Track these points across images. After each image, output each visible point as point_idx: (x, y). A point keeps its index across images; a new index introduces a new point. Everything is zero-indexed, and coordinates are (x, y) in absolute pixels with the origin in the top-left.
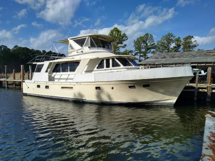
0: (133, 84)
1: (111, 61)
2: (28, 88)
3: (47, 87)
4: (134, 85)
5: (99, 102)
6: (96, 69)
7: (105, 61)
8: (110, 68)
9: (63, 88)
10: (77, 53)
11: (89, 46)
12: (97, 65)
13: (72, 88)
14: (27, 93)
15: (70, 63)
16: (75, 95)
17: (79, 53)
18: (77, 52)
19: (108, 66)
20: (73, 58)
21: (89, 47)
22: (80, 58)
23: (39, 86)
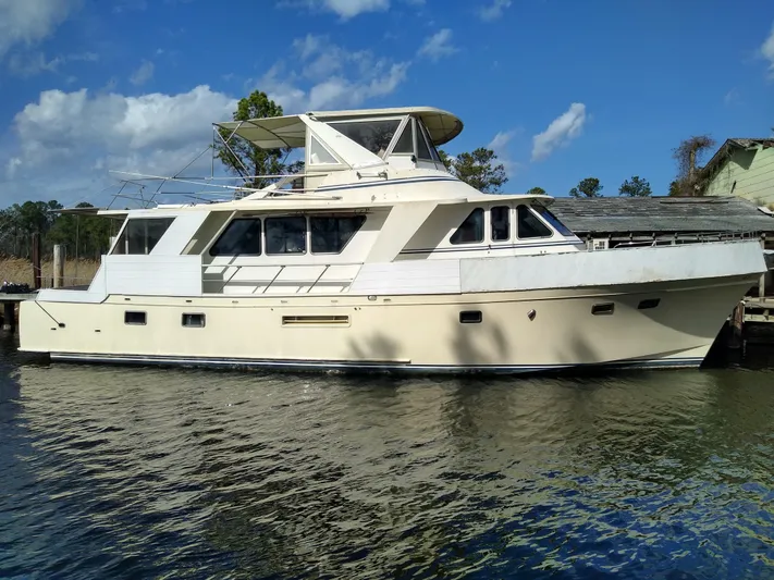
0: (608, 301)
1: (513, 216)
2: (62, 325)
3: (193, 320)
4: (610, 302)
5: (470, 370)
6: (445, 242)
7: (487, 215)
8: (509, 242)
9: (287, 319)
10: (356, 180)
11: (415, 153)
12: (454, 230)
13: (346, 317)
14: (49, 353)
15: (312, 219)
16: (354, 347)
17: (362, 180)
18: (358, 174)
19: (501, 233)
20: (338, 198)
21: (414, 160)
22: (373, 198)
23: (136, 318)
